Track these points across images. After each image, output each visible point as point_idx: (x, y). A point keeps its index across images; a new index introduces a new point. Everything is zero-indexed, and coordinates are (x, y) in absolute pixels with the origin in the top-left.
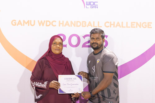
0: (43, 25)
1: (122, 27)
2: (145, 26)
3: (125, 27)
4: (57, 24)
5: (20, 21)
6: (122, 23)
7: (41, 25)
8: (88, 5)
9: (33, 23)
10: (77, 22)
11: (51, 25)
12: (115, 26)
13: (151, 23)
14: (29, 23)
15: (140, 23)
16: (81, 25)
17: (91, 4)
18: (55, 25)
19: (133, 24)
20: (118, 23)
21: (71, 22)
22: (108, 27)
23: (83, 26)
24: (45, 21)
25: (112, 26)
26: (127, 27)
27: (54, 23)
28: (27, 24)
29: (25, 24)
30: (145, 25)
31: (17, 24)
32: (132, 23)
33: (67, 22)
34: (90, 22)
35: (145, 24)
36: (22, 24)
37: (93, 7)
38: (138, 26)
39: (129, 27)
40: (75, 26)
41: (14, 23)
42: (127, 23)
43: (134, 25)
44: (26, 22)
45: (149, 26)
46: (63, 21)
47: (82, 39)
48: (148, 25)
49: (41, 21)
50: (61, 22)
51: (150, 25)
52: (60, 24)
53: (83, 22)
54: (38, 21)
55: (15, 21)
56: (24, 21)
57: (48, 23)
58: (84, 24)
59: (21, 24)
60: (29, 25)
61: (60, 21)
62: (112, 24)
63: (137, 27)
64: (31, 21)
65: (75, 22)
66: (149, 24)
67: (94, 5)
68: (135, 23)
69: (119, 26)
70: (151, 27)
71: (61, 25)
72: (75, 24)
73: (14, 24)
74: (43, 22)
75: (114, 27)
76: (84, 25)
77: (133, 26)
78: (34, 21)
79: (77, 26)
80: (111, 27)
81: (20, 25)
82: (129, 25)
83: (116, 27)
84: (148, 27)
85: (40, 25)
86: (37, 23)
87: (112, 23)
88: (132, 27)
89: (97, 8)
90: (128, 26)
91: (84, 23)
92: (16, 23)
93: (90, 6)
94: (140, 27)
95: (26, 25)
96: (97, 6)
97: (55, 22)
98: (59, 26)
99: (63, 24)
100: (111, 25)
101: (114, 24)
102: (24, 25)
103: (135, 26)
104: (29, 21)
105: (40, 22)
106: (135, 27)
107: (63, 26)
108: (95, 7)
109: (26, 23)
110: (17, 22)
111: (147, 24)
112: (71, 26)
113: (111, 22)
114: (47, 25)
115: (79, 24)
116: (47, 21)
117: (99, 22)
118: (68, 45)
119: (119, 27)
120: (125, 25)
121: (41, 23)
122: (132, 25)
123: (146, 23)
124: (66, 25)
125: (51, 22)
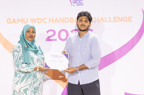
0: (35, 22)
2: (126, 20)
3: (108, 22)
5: (14, 19)
6: (106, 18)
7: (33, 22)
8: (74, 3)
9: (26, 21)
10: (66, 18)
11: (42, 22)
13: (131, 17)
15: (122, 17)
16: (69, 21)
17: (77, 2)
18: (46, 22)
19: (115, 18)
20: (102, 18)
21: (60, 19)
22: (93, 22)
23: (70, 22)
24: (36, 19)
25: (97, 21)
26: (110, 21)
27: (45, 20)
28: (21, 22)
30: (126, 19)
31: (12, 22)
32: (114, 18)
33: (56, 19)
35: (126, 18)
37: (79, 5)
39: (112, 22)
40: (63, 22)
41: (9, 21)
42: (110, 18)
43: (116, 19)
44: (20, 20)
45: (130, 20)
46: (53, 18)
47: (70, 33)
48: (129, 19)
49: (33, 19)
50: (51, 19)
51: (131, 19)
52: (50, 20)
53: (70, 18)
54: (31, 19)
55: (10, 19)
56: (18, 19)
57: (40, 21)
58: (72, 20)
59: (15, 22)
60: (22, 23)
63: (119, 21)
64: (24, 19)
65: (63, 18)
66: (130, 18)
67: (80, 3)
68: (117, 17)
69: (103, 20)
70: (131, 21)
72: (64, 20)
74: (35, 19)
77: (115, 20)
78: (27, 19)
79: (66, 22)
80: (95, 22)
84: (129, 21)
87: (97, 18)
88: (114, 21)
89: (83, 5)
90: (111, 21)
93: (76, 4)
94: (122, 21)
96: (82, 4)
97: (46, 19)
98: (50, 22)
100: (95, 20)
102: (18, 23)
103: (117, 20)
104: (22, 19)
106: (117, 21)
108: (81, 5)
110: (12, 20)
111: (128, 18)
112: (60, 22)
114: (38, 22)
115: (67, 20)
116: (38, 19)
118: (58, 39)
120: (108, 20)
122: (114, 19)
124: (55, 21)
125: (42, 19)
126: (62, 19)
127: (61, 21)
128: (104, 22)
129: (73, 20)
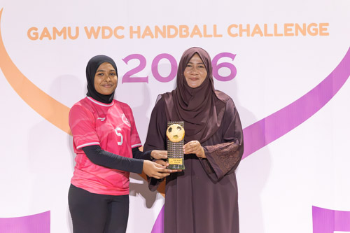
0: (96, 37)
1: (266, 35)
2: (314, 32)
3: (271, 35)
4: (126, 32)
5: (45, 30)
6: (266, 26)
7: (93, 35)
9: (73, 34)
10: (170, 27)
11: (113, 35)
12: (251, 33)
13: (327, 24)
14: (65, 32)
15: (304, 25)
16: (178, 35)
18: (123, 37)
19: (288, 27)
20: (257, 26)
21: (157, 28)
22: (236, 35)
23: (182, 36)
24: (99, 28)
25: (245, 34)
26: (276, 34)
27: (120, 32)
28: (62, 35)
29: (57, 35)
30: (314, 29)
31: (39, 36)
32: (286, 25)
33: (148, 28)
34: (196, 27)
35: (314, 27)
36: (52, 35)
38: (299, 31)
39: (281, 35)
40: (164, 37)
41: (33, 34)
42: (276, 26)
43: (291, 30)
44: (60, 31)
45: (324, 32)
46: (139, 27)
48: (322, 29)
49: (92, 28)
50: (135, 29)
51: (326, 29)
52: (132, 32)
53: (181, 27)
54: (86, 28)
55: (36, 29)
56: (55, 30)
57: (107, 33)
58: (185, 31)
59: (48, 35)
60: (65, 38)
61: (131, 28)
62: (245, 30)
63: (297, 35)
64: (69, 28)
65: (164, 27)
66: (323, 27)
68: (292, 25)
69: (260, 32)
70: (327, 34)
71: (135, 35)
72: (165, 32)
73: (34, 36)
74: (96, 31)
75: (248, 35)
76: (184, 34)
77: (288, 32)
78: (77, 28)
79: (170, 36)
80: (241, 35)
81: (47, 38)
82: (281, 30)
83: (253, 35)
84: (322, 34)
85: (89, 37)
86: (82, 33)
87: (245, 27)
88: (286, 34)
90: (278, 32)
91: (184, 29)
92: (37, 34)
94: (304, 34)
95: (60, 38)
97: (122, 28)
98: (131, 37)
99: (138, 32)
100: (241, 31)
101: (248, 30)
102: (54, 38)
103: (293, 31)
104: (65, 28)
105: (89, 30)
106: (292, 35)
107: (139, 37)
109: (60, 34)
110: (40, 32)
111: (318, 27)
112: (157, 37)
113: (241, 26)
114: (104, 37)
115: (173, 32)
116: (104, 28)
117: (215, 26)
118: (152, 78)
119: (259, 35)
120: (271, 30)
121: (91, 33)
122: (286, 30)
123: (315, 25)
124: (145, 34)
125: (113, 30)
126: (161, 29)
127: (159, 35)
128: (262, 35)
129: (187, 31)
